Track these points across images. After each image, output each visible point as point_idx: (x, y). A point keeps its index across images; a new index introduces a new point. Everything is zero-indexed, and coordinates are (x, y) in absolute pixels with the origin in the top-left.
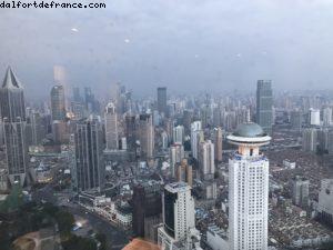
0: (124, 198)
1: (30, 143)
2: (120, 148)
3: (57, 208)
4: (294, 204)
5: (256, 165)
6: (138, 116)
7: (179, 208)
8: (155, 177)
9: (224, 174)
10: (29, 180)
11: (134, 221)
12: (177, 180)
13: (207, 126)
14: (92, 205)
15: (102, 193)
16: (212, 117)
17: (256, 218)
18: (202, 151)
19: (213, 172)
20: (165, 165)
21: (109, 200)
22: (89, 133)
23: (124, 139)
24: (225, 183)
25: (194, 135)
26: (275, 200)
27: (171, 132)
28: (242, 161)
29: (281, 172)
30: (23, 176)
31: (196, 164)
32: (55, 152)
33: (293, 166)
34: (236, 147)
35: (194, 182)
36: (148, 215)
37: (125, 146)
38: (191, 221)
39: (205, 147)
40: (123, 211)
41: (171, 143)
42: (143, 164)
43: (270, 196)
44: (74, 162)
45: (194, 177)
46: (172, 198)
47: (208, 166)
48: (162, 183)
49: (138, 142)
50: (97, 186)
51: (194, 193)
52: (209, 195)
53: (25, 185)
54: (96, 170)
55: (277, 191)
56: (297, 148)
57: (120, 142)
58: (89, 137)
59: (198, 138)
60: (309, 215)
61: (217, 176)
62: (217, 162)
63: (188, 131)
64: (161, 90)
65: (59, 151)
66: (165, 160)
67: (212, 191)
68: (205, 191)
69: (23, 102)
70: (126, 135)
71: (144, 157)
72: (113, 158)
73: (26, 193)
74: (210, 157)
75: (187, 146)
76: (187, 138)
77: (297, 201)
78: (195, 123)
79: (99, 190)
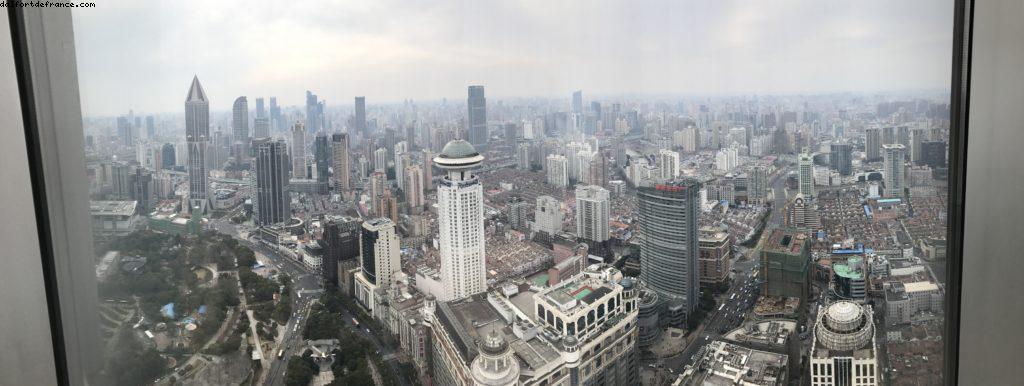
0: (313, 237)
1: (212, 167)
2: (310, 176)
3: (236, 242)
4: (513, 228)
5: (467, 190)
6: (330, 136)
7: (379, 249)
8: (351, 212)
9: (435, 205)
10: (209, 209)
11: (325, 265)
12: (380, 216)
13: (413, 148)
14: (275, 243)
15: (287, 230)
16: (419, 135)
17: (471, 251)
18: (409, 178)
19: (422, 204)
20: (364, 198)
21: (295, 238)
22: (273, 157)
23: (314, 166)
24: (435, 216)
25: (398, 159)
26: (492, 228)
27: (371, 157)
28: (452, 188)
29: (498, 196)
30: (204, 202)
31: (400, 195)
32: (236, 177)
33: (509, 187)
34: (445, 172)
35: (400, 218)
36: (343, 258)
37: (315, 175)
38: (396, 263)
39: (411, 174)
40: (313, 252)
41: (370, 171)
42: (336, 197)
43: (487, 224)
44: (255, 191)
45: (400, 211)
46: (371, 238)
47: (415, 197)
48: (360, 220)
49: (331, 170)
50: (281, 221)
51: (398, 230)
52: (417, 231)
53: (205, 212)
54: (281, 202)
55: (494, 218)
56: (513, 167)
57: (310, 169)
58: (273, 161)
59: (404, 162)
60: (527, 238)
61: (426, 208)
62: (426, 191)
63: (391, 155)
64: (360, 101)
65: (240, 178)
66: (364, 192)
67: (420, 226)
68: (414, 227)
69: (208, 120)
70: (317, 160)
71: (337, 188)
72: (302, 188)
73: (206, 220)
74: (418, 185)
75: (391, 174)
76: (391, 164)
77: (516, 225)
78: (400, 144)
79: (283, 225)
